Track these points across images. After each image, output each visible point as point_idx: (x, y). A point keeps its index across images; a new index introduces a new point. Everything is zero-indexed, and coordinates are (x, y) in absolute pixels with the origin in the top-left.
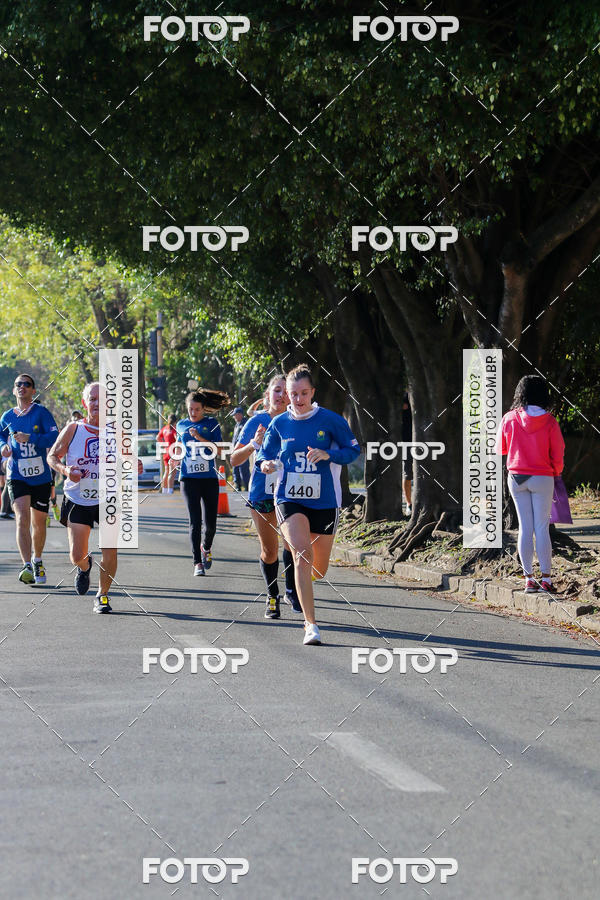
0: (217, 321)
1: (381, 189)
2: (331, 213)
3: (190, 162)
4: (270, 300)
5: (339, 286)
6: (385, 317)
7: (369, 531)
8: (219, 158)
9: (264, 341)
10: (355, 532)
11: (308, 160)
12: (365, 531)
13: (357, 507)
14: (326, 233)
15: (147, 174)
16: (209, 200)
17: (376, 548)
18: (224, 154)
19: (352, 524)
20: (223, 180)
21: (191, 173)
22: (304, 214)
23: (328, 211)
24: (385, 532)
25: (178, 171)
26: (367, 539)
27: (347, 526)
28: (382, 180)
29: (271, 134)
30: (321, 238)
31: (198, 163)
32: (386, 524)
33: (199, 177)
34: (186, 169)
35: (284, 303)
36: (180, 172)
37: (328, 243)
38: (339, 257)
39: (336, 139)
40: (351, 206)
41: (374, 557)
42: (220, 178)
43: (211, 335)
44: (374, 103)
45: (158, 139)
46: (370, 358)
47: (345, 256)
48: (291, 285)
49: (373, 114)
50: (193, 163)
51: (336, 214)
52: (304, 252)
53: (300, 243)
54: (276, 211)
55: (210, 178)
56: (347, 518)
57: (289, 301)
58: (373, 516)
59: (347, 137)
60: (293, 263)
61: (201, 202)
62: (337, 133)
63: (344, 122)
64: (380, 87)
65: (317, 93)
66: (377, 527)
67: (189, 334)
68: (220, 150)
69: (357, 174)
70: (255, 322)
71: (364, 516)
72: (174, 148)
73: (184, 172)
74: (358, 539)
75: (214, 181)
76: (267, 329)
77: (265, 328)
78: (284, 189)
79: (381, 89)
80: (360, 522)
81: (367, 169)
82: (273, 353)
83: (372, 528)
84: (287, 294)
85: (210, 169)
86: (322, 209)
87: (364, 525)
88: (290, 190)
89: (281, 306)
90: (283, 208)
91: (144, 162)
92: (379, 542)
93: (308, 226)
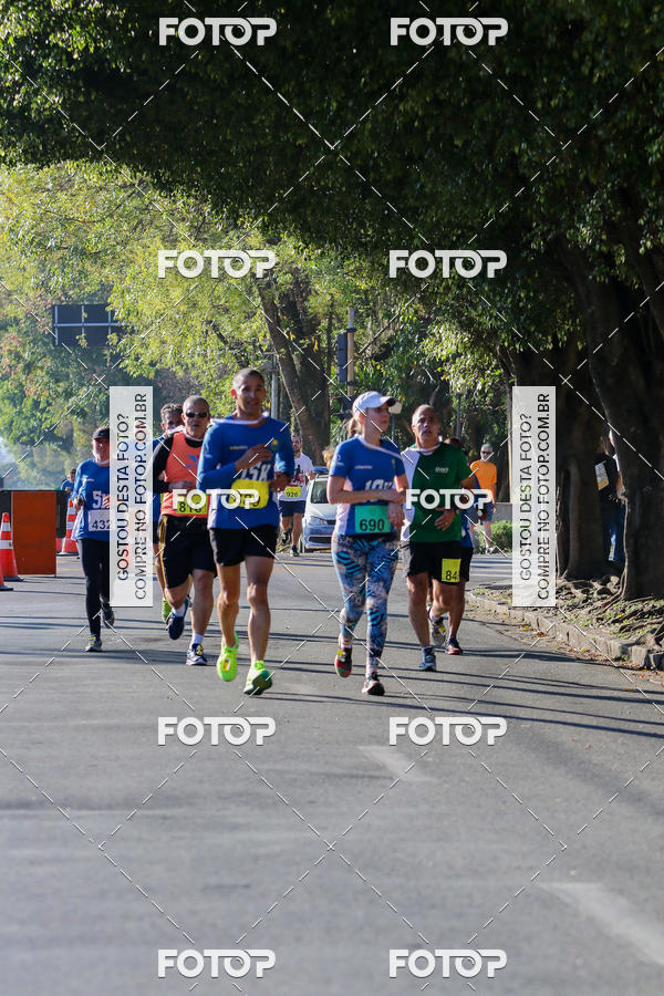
0: (428, 321)
1: (655, 148)
2: (586, 179)
3: (397, 106)
4: (501, 295)
5: (594, 278)
6: (658, 321)
7: (628, 612)
8: (437, 102)
9: (490, 350)
10: (609, 613)
11: (557, 106)
12: (623, 611)
13: (614, 579)
14: (578, 206)
15: (338, 121)
16: (421, 158)
17: (639, 633)
18: (442, 97)
19: (605, 601)
20: (441, 130)
21: (398, 121)
22: (550, 180)
23: (582, 176)
24: (650, 613)
25: (380, 118)
26: (625, 623)
27: (599, 604)
28: (656, 135)
29: (508, 70)
30: (573, 212)
31: (408, 107)
32: (652, 603)
33: (408, 127)
34: (392, 114)
35: (520, 300)
36: (383, 119)
37: (582, 219)
38: (596, 238)
39: (595, 80)
40: (613, 169)
41: (634, 647)
42: (437, 128)
43: (420, 340)
44: (647, 31)
45: (355, 75)
46: (635, 375)
47: (604, 237)
48: (530, 275)
49: (646, 47)
50: (401, 108)
51: (593, 181)
52: (549, 231)
53: (544, 219)
54: (511, 175)
55: (424, 128)
56: (599, 593)
57: (528, 297)
58: (635, 593)
59: (610, 76)
60: (533, 246)
61: (410, 160)
62: (596, 70)
63: (607, 57)
64: (656, 9)
65: (570, 16)
66: (640, 606)
67: (390, 339)
68: (438, 91)
69: (622, 126)
70: (480, 324)
71: (622, 592)
72: (376, 87)
73: (388, 120)
74: (614, 622)
75: (429, 133)
76: (495, 332)
77: (494, 333)
78: (524, 146)
79: (658, 13)
80: (616, 600)
81: (636, 120)
82: (504, 366)
83: (633, 608)
84: (525, 286)
85: (424, 117)
86: (574, 173)
87: (620, 605)
88: (531, 146)
89: (515, 304)
90: (521, 171)
91: (335, 105)
92: (642, 627)
93: (554, 197)
